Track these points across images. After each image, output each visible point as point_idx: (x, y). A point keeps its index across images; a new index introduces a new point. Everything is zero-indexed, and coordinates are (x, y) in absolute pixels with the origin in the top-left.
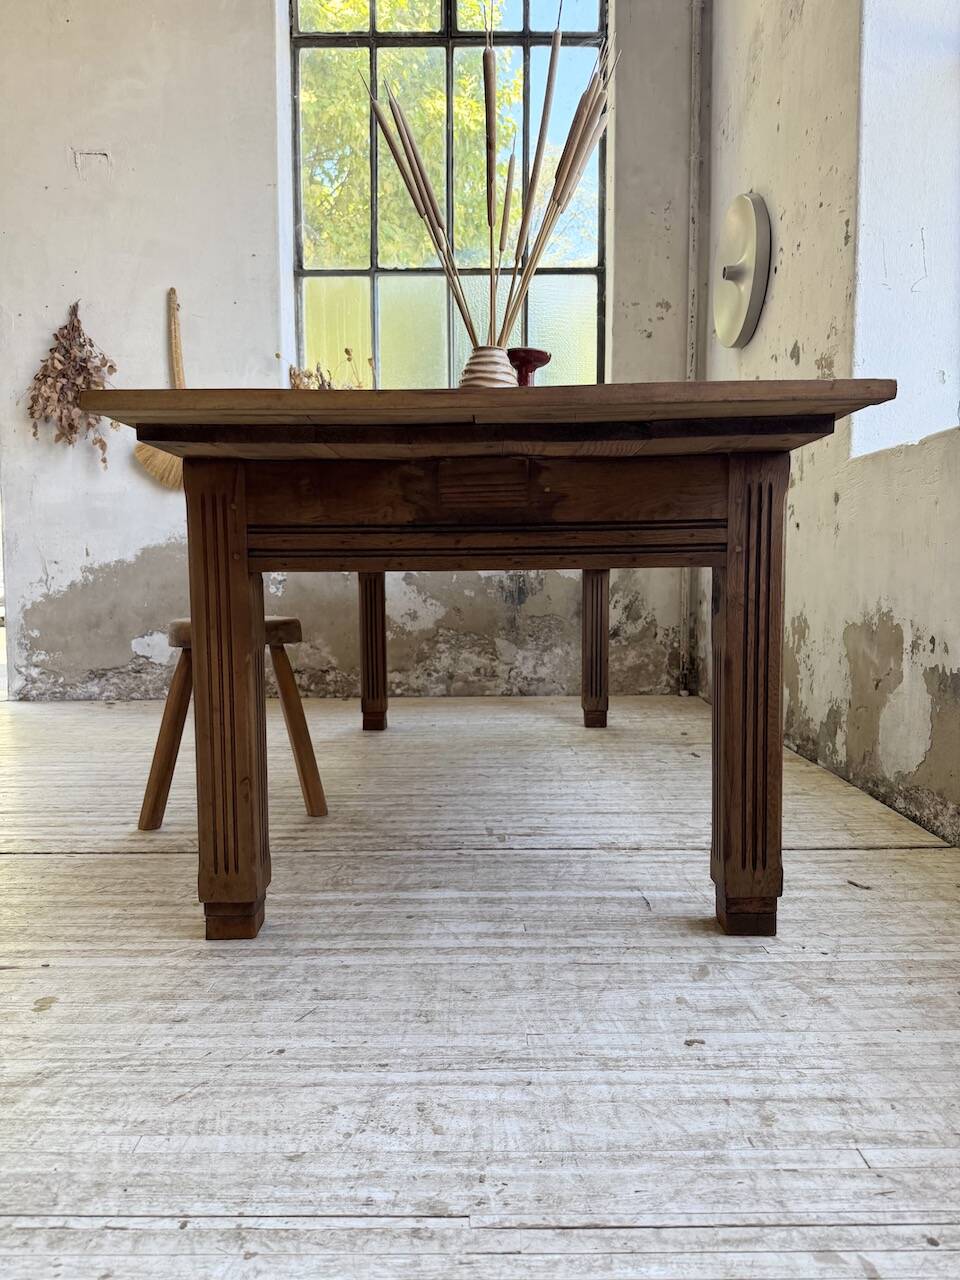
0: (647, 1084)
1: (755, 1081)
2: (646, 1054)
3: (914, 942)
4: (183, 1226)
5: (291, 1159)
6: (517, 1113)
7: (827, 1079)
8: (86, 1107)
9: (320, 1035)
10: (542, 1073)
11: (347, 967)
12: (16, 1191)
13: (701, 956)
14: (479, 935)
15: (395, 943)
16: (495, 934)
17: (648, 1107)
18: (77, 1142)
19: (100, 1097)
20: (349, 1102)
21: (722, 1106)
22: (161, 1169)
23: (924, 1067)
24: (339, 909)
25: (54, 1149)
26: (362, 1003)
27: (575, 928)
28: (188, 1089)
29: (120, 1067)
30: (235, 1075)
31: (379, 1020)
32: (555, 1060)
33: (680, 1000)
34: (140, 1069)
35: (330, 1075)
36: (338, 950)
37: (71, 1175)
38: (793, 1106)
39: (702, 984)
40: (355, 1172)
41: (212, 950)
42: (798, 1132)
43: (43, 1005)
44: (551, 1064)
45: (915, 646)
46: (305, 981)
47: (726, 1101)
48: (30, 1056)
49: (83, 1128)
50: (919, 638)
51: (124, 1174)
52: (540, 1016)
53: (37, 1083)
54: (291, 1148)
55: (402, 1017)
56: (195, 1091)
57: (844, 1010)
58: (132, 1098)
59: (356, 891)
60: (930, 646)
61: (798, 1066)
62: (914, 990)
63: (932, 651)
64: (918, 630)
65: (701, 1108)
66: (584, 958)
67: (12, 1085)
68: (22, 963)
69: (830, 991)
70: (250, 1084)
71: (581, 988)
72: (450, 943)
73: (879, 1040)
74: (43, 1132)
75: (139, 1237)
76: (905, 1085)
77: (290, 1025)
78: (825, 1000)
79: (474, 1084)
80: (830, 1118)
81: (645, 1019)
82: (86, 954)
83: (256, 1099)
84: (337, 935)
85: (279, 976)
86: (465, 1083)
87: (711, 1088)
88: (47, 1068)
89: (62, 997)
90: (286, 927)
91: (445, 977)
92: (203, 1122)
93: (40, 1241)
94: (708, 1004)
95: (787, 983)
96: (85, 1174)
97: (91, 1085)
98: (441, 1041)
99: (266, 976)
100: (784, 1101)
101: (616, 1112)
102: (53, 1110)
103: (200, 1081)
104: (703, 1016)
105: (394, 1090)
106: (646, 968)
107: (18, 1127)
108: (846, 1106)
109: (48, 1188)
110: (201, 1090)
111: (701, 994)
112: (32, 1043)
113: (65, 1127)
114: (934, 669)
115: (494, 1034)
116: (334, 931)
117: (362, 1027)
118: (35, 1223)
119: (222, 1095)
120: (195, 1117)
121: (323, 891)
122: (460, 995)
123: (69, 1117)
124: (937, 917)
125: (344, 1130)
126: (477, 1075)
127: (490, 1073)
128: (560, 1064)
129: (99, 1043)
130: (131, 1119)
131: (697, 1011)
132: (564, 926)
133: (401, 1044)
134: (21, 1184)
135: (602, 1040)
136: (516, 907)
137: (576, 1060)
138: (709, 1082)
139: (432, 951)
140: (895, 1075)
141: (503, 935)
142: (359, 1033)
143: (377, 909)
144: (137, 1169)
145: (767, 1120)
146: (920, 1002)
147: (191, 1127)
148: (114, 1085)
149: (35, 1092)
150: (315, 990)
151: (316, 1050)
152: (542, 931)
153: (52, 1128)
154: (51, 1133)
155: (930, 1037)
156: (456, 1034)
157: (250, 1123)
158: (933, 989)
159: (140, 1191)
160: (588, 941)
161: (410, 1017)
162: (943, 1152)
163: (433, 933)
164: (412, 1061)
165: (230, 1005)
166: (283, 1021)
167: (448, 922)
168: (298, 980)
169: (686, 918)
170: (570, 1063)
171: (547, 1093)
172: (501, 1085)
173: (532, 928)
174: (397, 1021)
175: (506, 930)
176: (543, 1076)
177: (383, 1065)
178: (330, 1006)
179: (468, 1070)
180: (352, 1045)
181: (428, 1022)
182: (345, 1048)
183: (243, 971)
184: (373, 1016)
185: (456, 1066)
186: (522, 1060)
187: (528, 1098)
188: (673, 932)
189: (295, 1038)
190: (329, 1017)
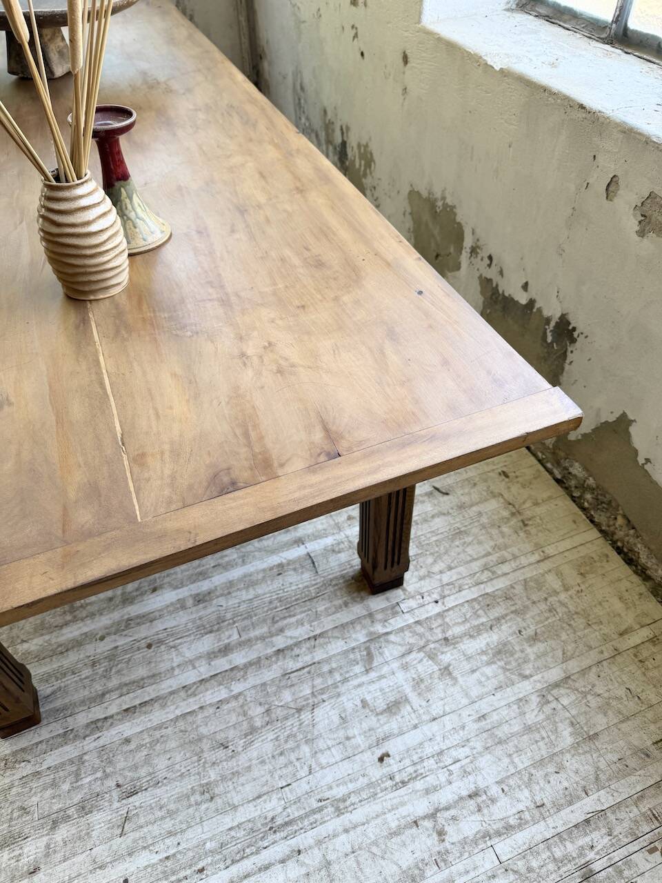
0: (368, 822)
1: (427, 792)
2: (358, 784)
3: (486, 568)
7: (465, 773)
9: (144, 848)
10: (303, 835)
11: (127, 741)
13: (364, 632)
14: (211, 656)
15: (150, 692)
16: (220, 651)
17: (374, 849)
21: (414, 830)
23: (513, 735)
24: (90, 649)
26: (158, 791)
27: (274, 622)
31: (178, 809)
32: (307, 815)
33: (364, 704)
36: (112, 717)
38: (452, 812)
39: (373, 675)
41: (14, 754)
42: (459, 842)
44: (306, 822)
45: (474, 251)
46: (106, 776)
47: (415, 822)
50: (478, 247)
52: (282, 760)
55: (192, 799)
57: (460, 680)
59: (92, 615)
60: (488, 262)
61: (447, 764)
62: (493, 638)
63: (489, 266)
64: (478, 240)
65: (403, 837)
66: (291, 665)
69: (449, 655)
71: (299, 710)
72: (190, 677)
73: (485, 712)
76: (506, 760)
77: (120, 844)
78: (446, 671)
79: (266, 868)
80: (473, 818)
81: (348, 738)
84: (103, 695)
85: (83, 776)
86: (260, 870)
87: (403, 811)
90: (58, 694)
91: (204, 730)
94: (381, 704)
95: (422, 654)
98: (228, 821)
99: (72, 778)
100: (447, 809)
101: (358, 862)
104: (383, 718)
106: (334, 665)
108: (479, 800)
111: (376, 691)
114: (489, 281)
115: (259, 797)
116: (98, 687)
117: (168, 824)
121: (66, 624)
122: (221, 753)
124: (493, 525)
127: (271, 850)
128: (312, 819)
131: (377, 714)
132: (264, 621)
133: (204, 837)
135: (329, 776)
136: (222, 601)
137: (320, 810)
138: (403, 804)
139: (183, 694)
140: (499, 751)
141: (226, 650)
142: (171, 834)
143: (121, 641)
145: (441, 833)
146: (499, 652)
150: (118, 786)
151: (149, 870)
152: (252, 634)
155: (510, 694)
156: (235, 808)
158: (504, 632)
160: (287, 637)
161: (198, 797)
162: (534, 829)
163: (175, 665)
164: (218, 857)
165: (63, 832)
166: (110, 839)
167: (180, 644)
168: (99, 775)
169: (343, 576)
170: (317, 816)
171: (313, 859)
172: (283, 861)
173: (244, 631)
174: (190, 806)
175: (226, 641)
176: (305, 839)
177: (201, 871)
178: (137, 804)
179: (257, 852)
180: (171, 852)
181: (212, 798)
182: (167, 858)
183: (52, 776)
184: (172, 807)
185: (248, 851)
186: (287, 824)
187: (303, 871)
188: (339, 602)
189: (128, 859)
190: (142, 820)
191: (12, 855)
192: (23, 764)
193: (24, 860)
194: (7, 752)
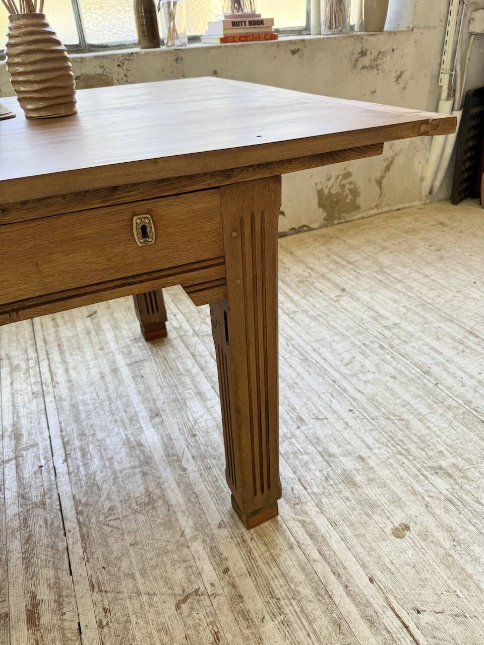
4: (437, 384)
5: (395, 378)
6: (331, 347)
8: (431, 441)
9: (330, 407)
12: (472, 424)
13: (192, 338)
17: (306, 328)
18: (444, 428)
19: (424, 442)
20: (360, 380)
22: (429, 401)
25: (453, 431)
26: (297, 407)
27: (180, 374)
28: (395, 421)
29: (406, 450)
30: (376, 413)
34: (400, 443)
35: (351, 391)
37: (454, 418)
40: (386, 365)
43: (401, 531)
48: (433, 489)
49: (439, 433)
51: (440, 407)
53: (441, 468)
54: (392, 381)
56: (393, 418)
58: (415, 432)
65: (299, 321)
67: (450, 475)
68: (378, 603)
70: (376, 406)
74: (452, 441)
75: (449, 389)
77: (332, 418)
79: (325, 359)
82: (342, 571)
83: (381, 400)
88: (432, 474)
89: (388, 530)
92: (404, 406)
93: (474, 405)
96: (450, 415)
97: (423, 450)
101: (313, 332)
102: (442, 449)
103: (388, 421)
105: (344, 373)
107: (459, 450)
109: (463, 418)
110: (392, 417)
112: (427, 498)
113: (444, 438)
115: (291, 366)
117: (315, 399)
118: (472, 411)
119: (388, 410)
120: (404, 409)
123: (440, 441)
125: (372, 375)
126: (319, 359)
128: (298, 347)
129: (402, 473)
130: (422, 424)
132: (179, 379)
134: (470, 426)
144: (435, 405)
147: (408, 407)
148: (415, 443)
149: (444, 464)
153: (449, 441)
154: (451, 439)
156: (299, 374)
157: (392, 395)
159: (440, 399)
161: (297, 390)
163: (210, 417)
164: (325, 376)
165: (334, 449)
166: (330, 424)
167: (193, 418)
168: (293, 440)
169: (150, 349)
170: (296, 345)
171: (316, 346)
172: (320, 354)
173: (186, 387)
174: (302, 392)
175: (193, 394)
176: (308, 349)
177: (334, 381)
178: (307, 416)
179: (319, 363)
180: (328, 395)
181: (296, 383)
182: (332, 396)
183: (300, 468)
184: (305, 399)
185: (319, 366)
186: (302, 355)
187: (322, 348)
188: (170, 349)
189: (338, 413)
190: (316, 411)
191: (357, 474)
192: (295, 492)
193: (358, 466)
194: (287, 507)
